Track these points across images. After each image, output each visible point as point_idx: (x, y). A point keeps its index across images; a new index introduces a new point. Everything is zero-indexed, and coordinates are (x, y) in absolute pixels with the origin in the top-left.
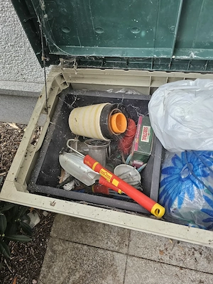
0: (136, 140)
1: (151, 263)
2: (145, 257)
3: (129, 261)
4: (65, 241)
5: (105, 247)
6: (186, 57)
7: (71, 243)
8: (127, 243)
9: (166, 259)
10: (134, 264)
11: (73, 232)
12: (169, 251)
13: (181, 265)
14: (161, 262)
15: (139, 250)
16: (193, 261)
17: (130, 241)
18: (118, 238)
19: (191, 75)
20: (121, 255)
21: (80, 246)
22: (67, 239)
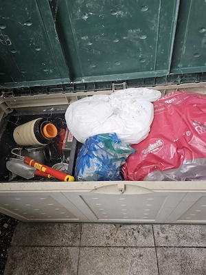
0: (64, 142)
1: (100, 249)
2: (94, 245)
3: (81, 252)
4: (24, 247)
5: (60, 244)
6: (79, 82)
7: (30, 248)
8: (79, 237)
9: (112, 242)
10: (86, 253)
11: (32, 237)
12: (114, 235)
13: (124, 245)
14: (108, 246)
15: (89, 240)
16: (133, 239)
17: (81, 234)
18: (72, 234)
19: (88, 93)
20: (75, 248)
21: (38, 249)
22: (26, 244)
